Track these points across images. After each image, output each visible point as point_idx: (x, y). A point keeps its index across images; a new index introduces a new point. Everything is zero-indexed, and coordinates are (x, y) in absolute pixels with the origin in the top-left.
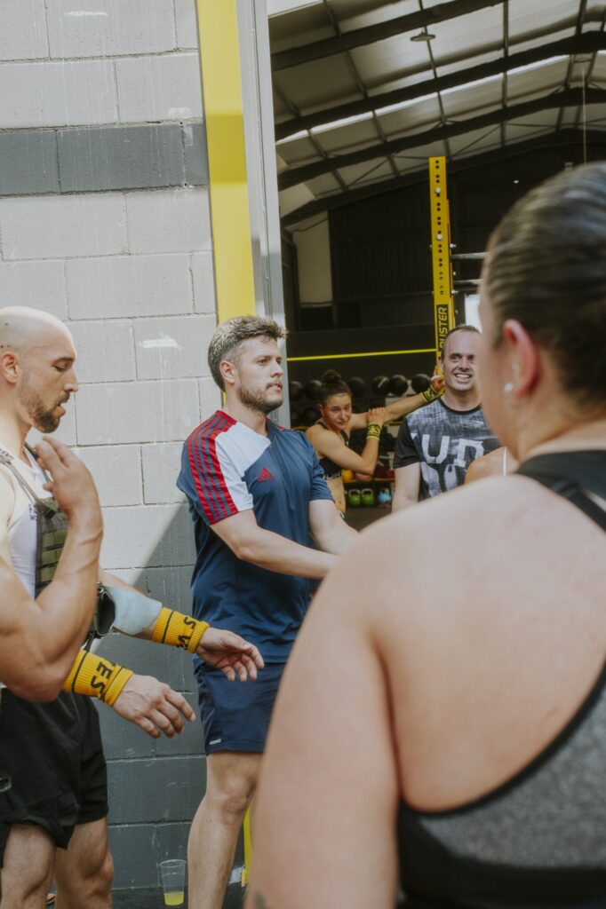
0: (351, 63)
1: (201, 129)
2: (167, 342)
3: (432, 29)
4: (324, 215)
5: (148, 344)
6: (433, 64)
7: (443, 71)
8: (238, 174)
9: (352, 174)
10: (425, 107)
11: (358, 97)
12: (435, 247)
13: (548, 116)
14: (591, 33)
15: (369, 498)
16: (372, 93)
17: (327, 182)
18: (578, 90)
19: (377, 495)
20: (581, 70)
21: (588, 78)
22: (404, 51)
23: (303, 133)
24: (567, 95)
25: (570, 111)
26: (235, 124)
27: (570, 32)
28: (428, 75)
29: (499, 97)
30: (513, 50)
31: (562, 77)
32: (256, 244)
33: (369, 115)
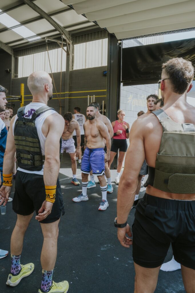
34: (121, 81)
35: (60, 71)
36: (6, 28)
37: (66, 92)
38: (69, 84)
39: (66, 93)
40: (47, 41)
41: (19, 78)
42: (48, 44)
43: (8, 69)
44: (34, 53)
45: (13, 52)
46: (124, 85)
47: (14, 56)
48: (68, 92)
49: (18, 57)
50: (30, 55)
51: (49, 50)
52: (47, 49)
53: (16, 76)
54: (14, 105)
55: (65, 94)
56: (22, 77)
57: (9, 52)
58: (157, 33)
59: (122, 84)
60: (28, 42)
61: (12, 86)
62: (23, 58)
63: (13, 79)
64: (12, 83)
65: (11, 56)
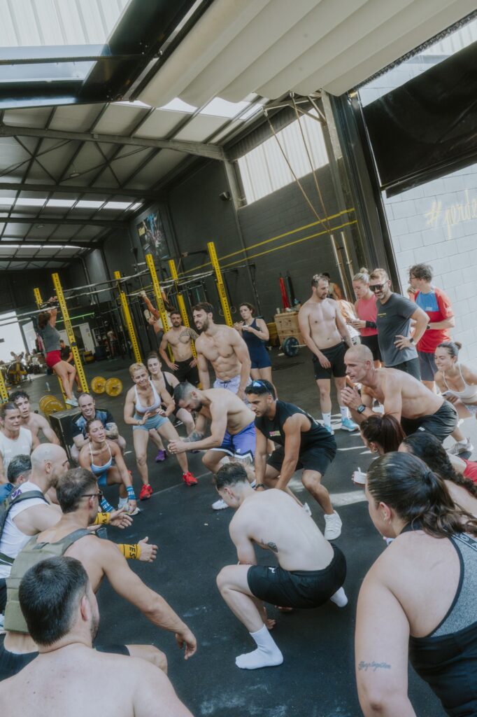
34: (381, 186)
35: (311, 171)
36: (188, 115)
37: (342, 213)
38: (344, 192)
39: (342, 215)
40: (266, 114)
41: (249, 206)
42: (270, 119)
43: (224, 194)
44: (262, 141)
45: (223, 153)
46: (390, 194)
47: (229, 161)
48: (346, 211)
49: (237, 161)
50: (257, 148)
53: (243, 203)
54: (254, 266)
55: (339, 217)
56: (254, 201)
57: (216, 155)
58: (455, 24)
59: (384, 193)
60: (242, 124)
61: (241, 228)
62: (246, 160)
63: (238, 211)
64: (239, 221)
65: (222, 162)
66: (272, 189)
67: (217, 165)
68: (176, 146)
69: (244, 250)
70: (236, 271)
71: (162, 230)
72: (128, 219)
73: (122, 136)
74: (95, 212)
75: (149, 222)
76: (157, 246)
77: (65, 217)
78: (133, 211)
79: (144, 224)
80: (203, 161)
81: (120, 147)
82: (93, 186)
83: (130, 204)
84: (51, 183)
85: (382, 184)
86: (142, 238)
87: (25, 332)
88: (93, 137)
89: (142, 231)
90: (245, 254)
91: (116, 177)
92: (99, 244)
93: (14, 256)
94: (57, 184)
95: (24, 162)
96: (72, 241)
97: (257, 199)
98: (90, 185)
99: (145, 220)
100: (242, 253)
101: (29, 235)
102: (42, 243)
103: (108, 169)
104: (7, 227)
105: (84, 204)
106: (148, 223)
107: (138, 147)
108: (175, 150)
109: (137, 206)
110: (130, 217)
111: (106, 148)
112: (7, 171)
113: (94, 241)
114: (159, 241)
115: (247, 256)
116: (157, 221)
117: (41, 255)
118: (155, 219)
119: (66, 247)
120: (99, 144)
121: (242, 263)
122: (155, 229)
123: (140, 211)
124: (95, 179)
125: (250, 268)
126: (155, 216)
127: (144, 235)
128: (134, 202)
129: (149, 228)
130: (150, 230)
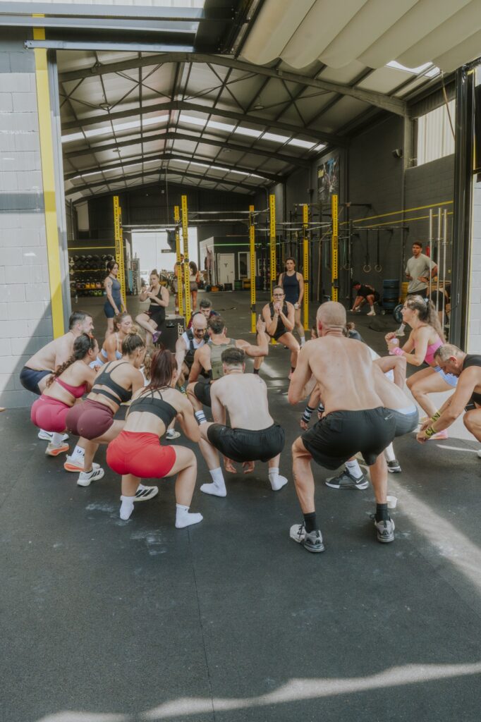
0: (95, 157)
1: (43, 195)
2: (32, 254)
3: (120, 149)
4: (86, 202)
5: (27, 255)
6: (120, 158)
7: (123, 161)
8: (53, 209)
9: (95, 190)
10: (118, 171)
11: (97, 167)
12: (115, 223)
13: (156, 177)
14: (167, 154)
15: (100, 294)
16: (101, 166)
17: (87, 192)
18: (165, 169)
19: (103, 293)
20: (165, 164)
21: (168, 166)
22: (111, 154)
23: (79, 177)
24: (161, 171)
25: (163, 176)
26: (53, 194)
27: (162, 153)
28: (119, 162)
29: (141, 169)
30: (145, 156)
31: (160, 165)
32: (59, 229)
33: (100, 172)
34: (474, 169)
41: (418, 167)
45: (405, 109)
46: (479, 180)
47: (410, 118)
49: (417, 119)
51: (449, 101)
52: (444, 99)
53: (414, 163)
54: (407, 229)
56: (423, 163)
57: (398, 110)
59: (475, 176)
60: (428, 81)
61: (405, 188)
62: (426, 119)
63: (407, 171)
64: (405, 181)
65: (403, 118)
66: (442, 154)
67: (398, 120)
68: (359, 94)
69: (403, 211)
70: (391, 231)
71: (338, 176)
72: (311, 159)
73: (305, 77)
74: (281, 147)
75: (329, 165)
76: (330, 191)
77: (253, 146)
78: (316, 152)
79: (325, 166)
80: (384, 114)
81: (304, 87)
82: (279, 121)
83: (314, 144)
84: (239, 111)
85: (476, 167)
86: (320, 180)
87: (201, 249)
88: (277, 74)
89: (321, 174)
90: (403, 215)
91: (301, 116)
92: (283, 178)
93: (204, 174)
94: (245, 113)
95: (215, 88)
96: (259, 170)
97: (427, 162)
98: (276, 119)
99: (326, 163)
100: (401, 214)
101: (219, 157)
102: (231, 168)
103: (293, 106)
104: (199, 146)
105: (270, 137)
106: (328, 167)
107: (321, 90)
108: (356, 98)
109: (320, 147)
110: (313, 157)
111: (292, 86)
112: (200, 94)
113: (280, 174)
114: (333, 187)
115: (404, 218)
116: (335, 166)
117: (229, 178)
118: (334, 164)
119: (253, 175)
120: (285, 81)
121: (399, 224)
122: (332, 173)
123: (324, 153)
124: (280, 114)
125: (404, 231)
126: (335, 161)
127: (322, 178)
128: (319, 144)
129: (328, 171)
130: (327, 175)
